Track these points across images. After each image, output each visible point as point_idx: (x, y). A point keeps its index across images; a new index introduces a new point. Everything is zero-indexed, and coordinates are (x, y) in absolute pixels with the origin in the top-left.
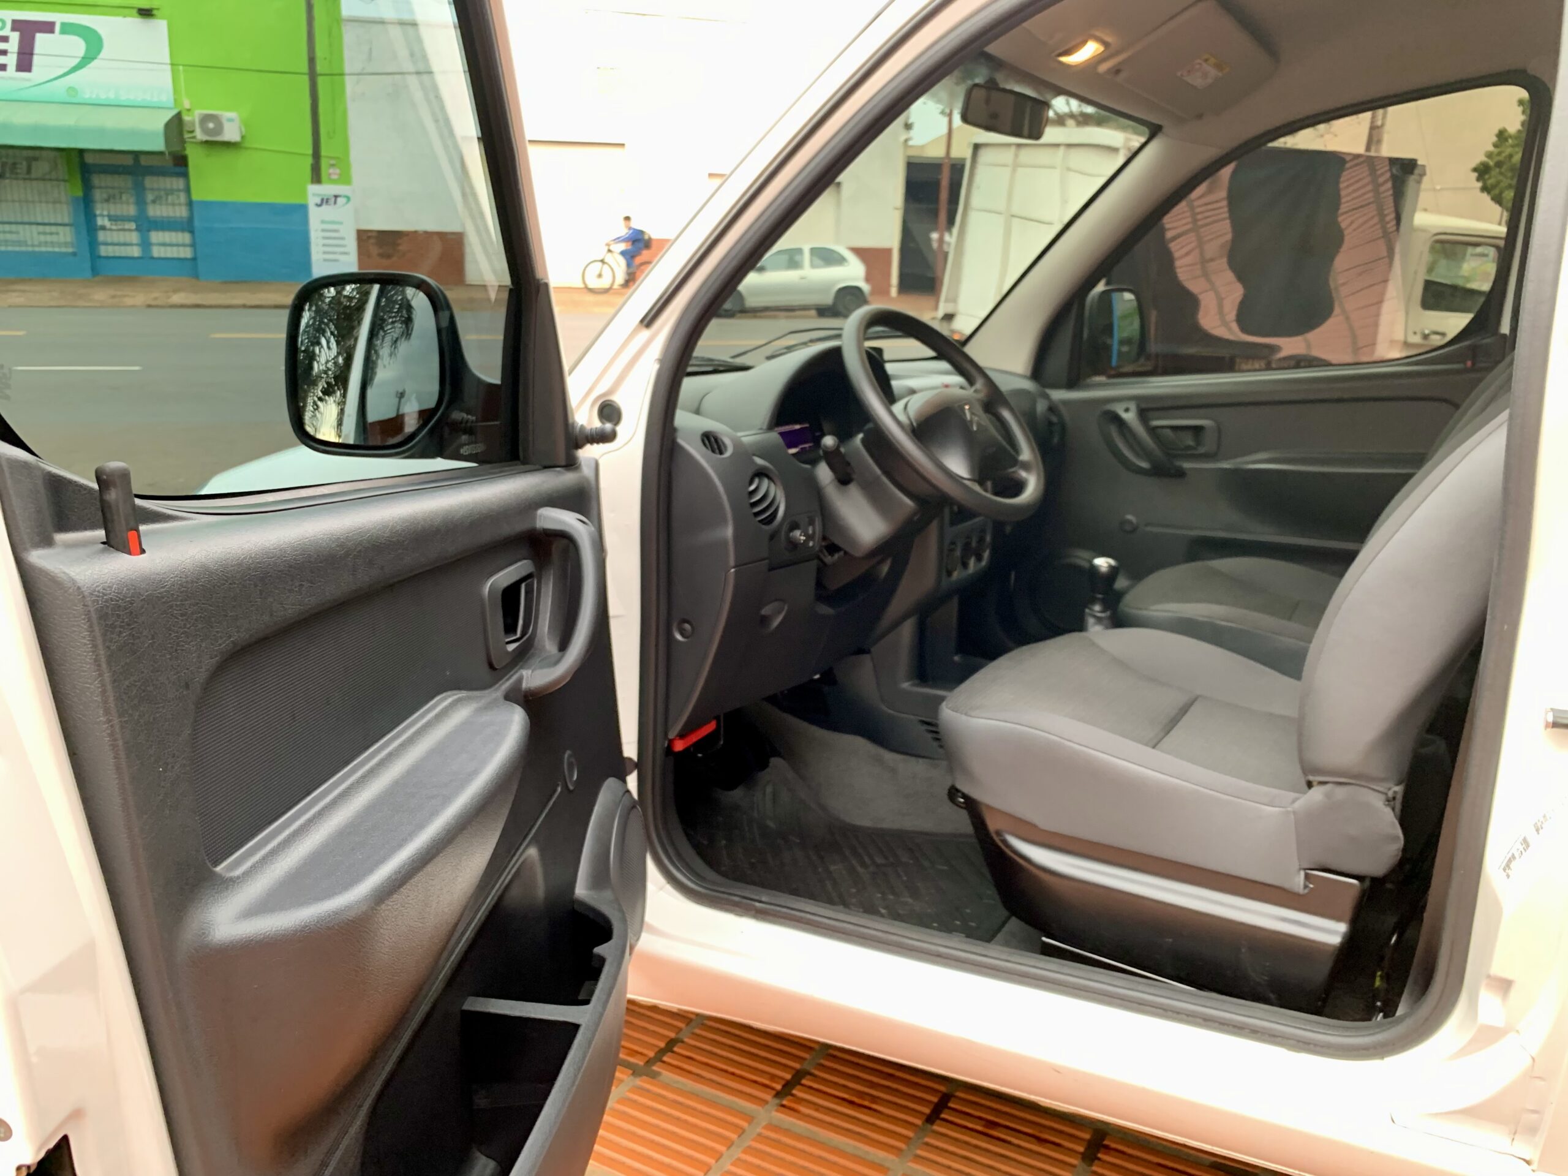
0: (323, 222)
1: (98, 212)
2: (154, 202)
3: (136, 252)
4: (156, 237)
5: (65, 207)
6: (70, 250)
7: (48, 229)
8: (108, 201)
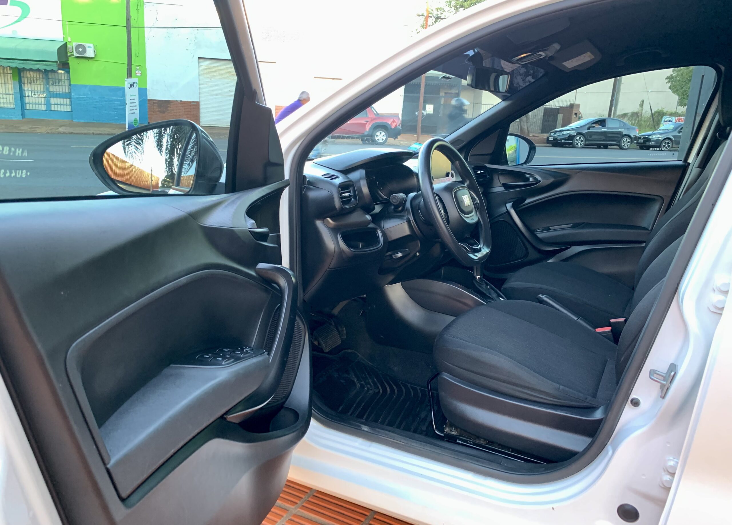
0: (131, 96)
1: (26, 89)
2: (53, 84)
3: (43, 108)
4: (53, 101)
5: (10, 86)
6: (12, 106)
7: (2, 96)
8: (31, 83)
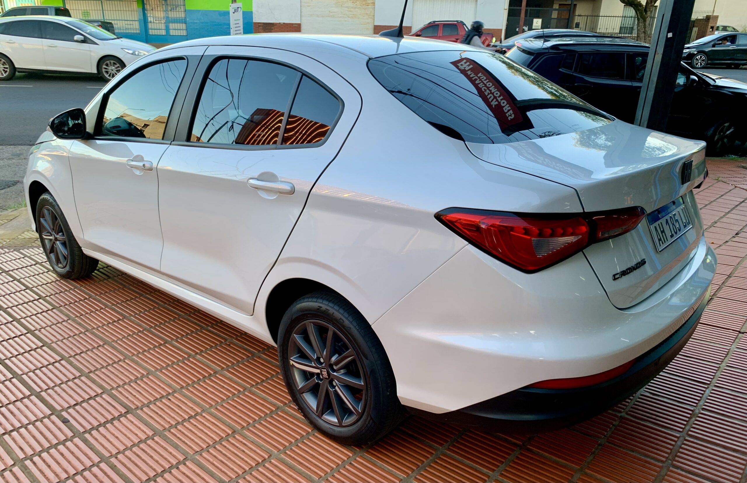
0: (235, 20)
1: (149, 15)
2: (171, 10)
3: (163, 33)
4: (172, 26)
5: (135, 12)
6: (138, 32)
7: (129, 22)
8: (152, 10)
